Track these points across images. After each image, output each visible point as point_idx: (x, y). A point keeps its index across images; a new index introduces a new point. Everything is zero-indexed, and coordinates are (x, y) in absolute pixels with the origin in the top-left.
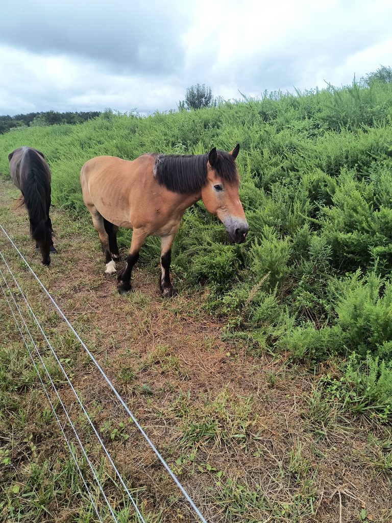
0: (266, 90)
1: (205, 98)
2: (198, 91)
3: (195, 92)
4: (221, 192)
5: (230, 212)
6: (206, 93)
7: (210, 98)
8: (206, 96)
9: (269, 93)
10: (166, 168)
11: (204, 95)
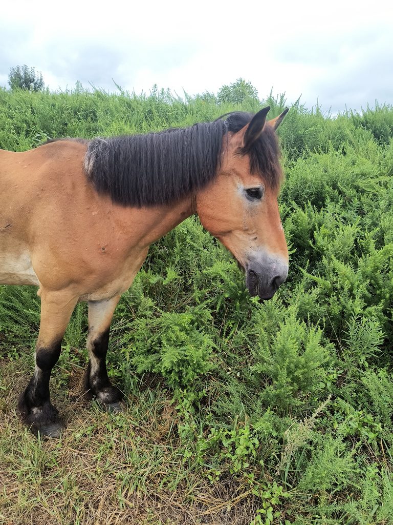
0: (155, 85)
1: (35, 84)
2: (25, 73)
3: (22, 74)
4: (257, 203)
5: (262, 242)
6: (36, 78)
7: (41, 84)
8: (36, 81)
9: (159, 89)
10: (117, 157)
11: (34, 80)
